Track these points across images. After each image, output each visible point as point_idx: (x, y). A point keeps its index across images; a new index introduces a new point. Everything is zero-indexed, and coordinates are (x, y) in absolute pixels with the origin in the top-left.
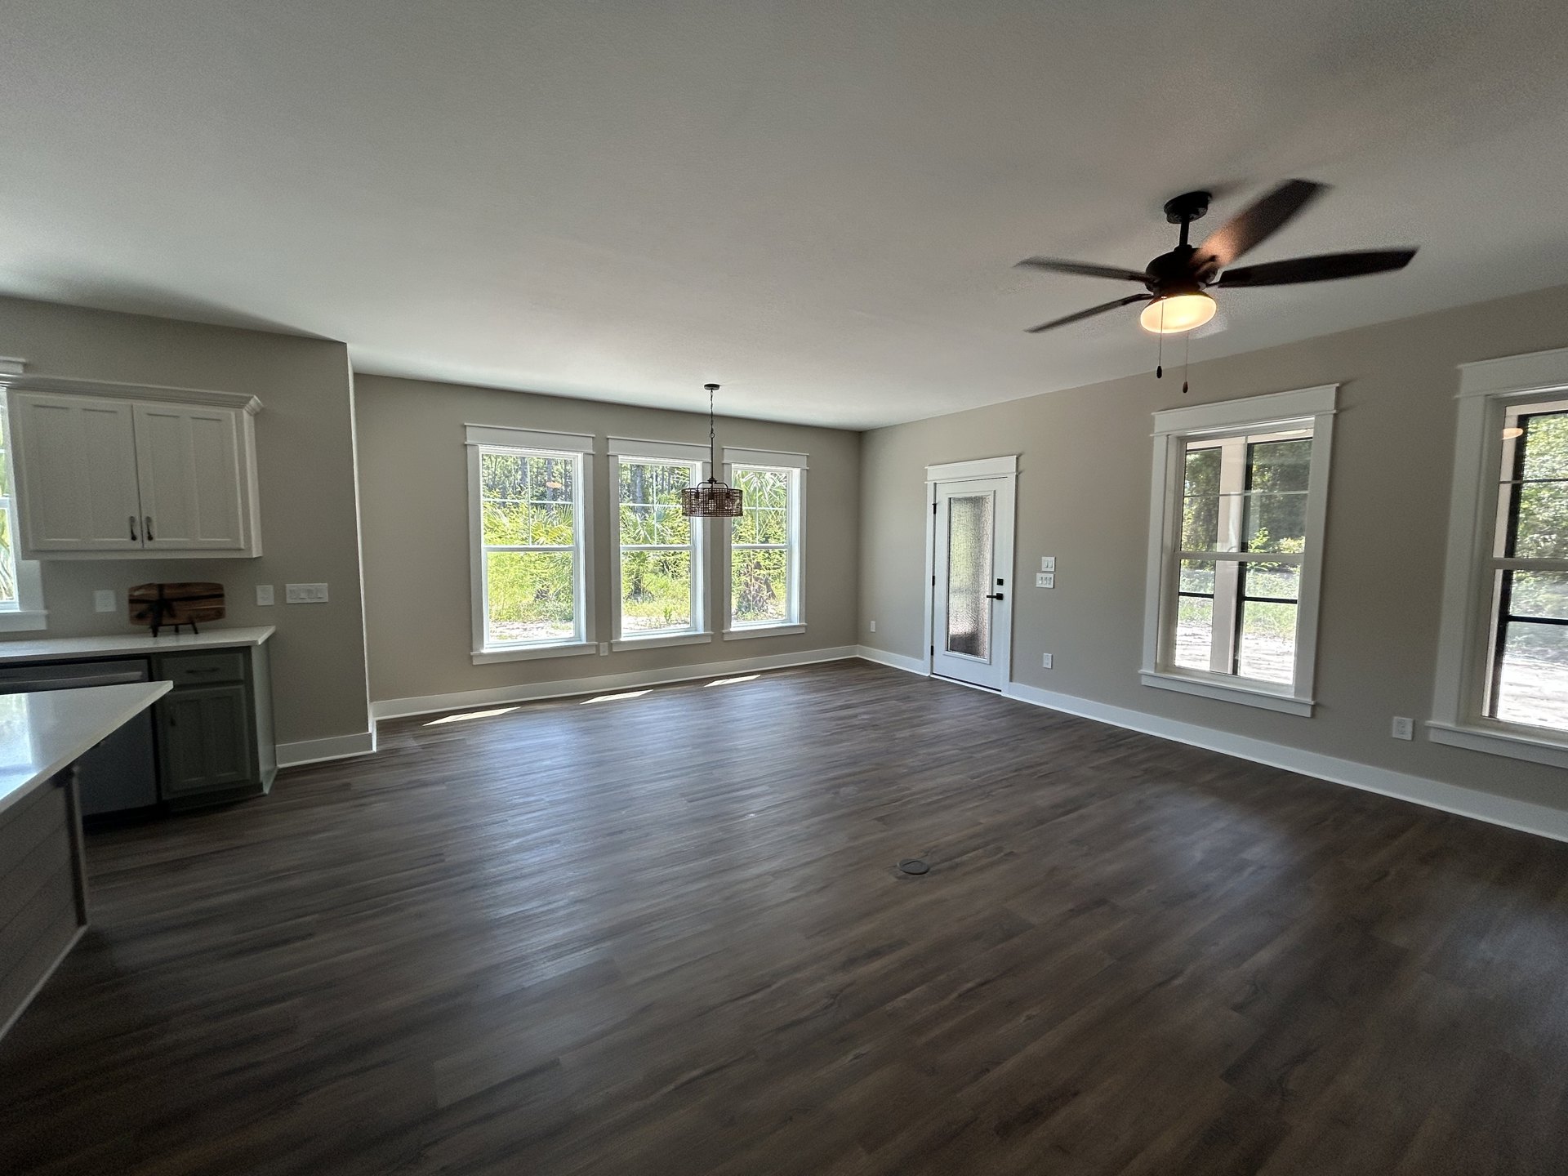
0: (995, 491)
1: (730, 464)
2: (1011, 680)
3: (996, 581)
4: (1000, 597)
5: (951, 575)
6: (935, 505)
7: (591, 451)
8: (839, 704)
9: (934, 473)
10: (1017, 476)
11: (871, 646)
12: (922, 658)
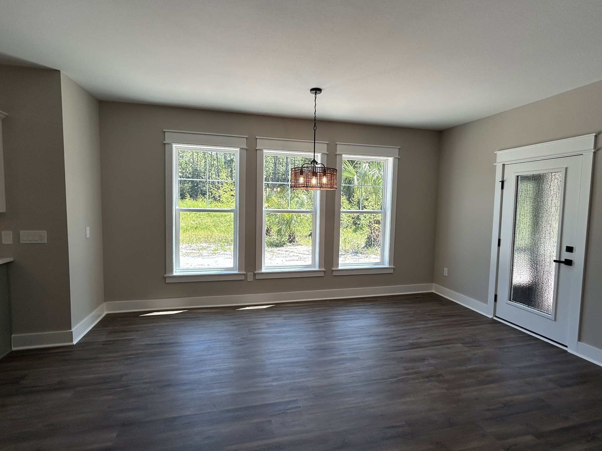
0: (566, 169)
1: (341, 155)
2: (579, 339)
3: (564, 249)
4: (569, 263)
5: (517, 239)
6: (503, 182)
7: (245, 147)
8: (411, 341)
9: (502, 156)
10: (595, 153)
11: (444, 285)
12: (485, 301)
